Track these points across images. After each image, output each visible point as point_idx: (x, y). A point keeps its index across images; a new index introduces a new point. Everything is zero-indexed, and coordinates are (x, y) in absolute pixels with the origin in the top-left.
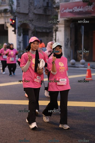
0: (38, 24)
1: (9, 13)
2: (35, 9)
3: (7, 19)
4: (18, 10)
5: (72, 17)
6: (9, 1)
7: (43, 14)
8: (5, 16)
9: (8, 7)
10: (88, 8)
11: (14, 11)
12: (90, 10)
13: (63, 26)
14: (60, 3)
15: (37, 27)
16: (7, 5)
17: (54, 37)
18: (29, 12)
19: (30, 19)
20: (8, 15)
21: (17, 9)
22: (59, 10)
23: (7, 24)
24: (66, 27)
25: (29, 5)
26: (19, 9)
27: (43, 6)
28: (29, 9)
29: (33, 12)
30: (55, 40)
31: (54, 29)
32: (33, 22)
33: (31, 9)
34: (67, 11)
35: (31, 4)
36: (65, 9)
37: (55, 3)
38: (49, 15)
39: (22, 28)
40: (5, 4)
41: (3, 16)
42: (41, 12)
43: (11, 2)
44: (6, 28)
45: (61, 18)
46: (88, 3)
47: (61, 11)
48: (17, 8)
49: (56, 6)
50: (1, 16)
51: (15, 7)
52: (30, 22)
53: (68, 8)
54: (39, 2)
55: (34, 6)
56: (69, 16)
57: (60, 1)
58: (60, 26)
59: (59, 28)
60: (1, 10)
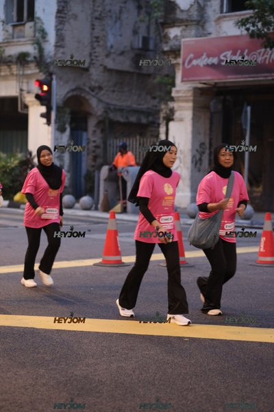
0: (116, 100)
1: (32, 65)
2: (107, 56)
3: (28, 83)
4: (58, 58)
5: (216, 81)
6: (35, 31)
7: (131, 70)
8: (21, 73)
9: (30, 49)
10: (263, 55)
11: (49, 60)
12: (271, 61)
13: (190, 105)
14: (183, 40)
15: (112, 107)
16: (28, 42)
17: (163, 136)
18: (91, 63)
19: (93, 83)
20: (29, 72)
21: (55, 54)
22: (180, 60)
23: (24, 98)
24: (199, 109)
25: (92, 42)
26: (63, 53)
27: (132, 49)
28: (91, 55)
29: (101, 65)
31: (162, 115)
32: (102, 92)
33: (97, 54)
34: (203, 61)
35: (98, 42)
36: (198, 56)
37: (169, 38)
38: (149, 75)
39: (68, 110)
40: (22, 40)
41: (15, 73)
42: (125, 64)
43: (39, 33)
44: (21, 109)
45: (182, 81)
46: (265, 39)
47: (184, 63)
48: (56, 49)
49: (171, 47)
50: (8, 73)
51: (50, 47)
52: (93, 94)
53: (205, 54)
54: (120, 37)
55: (106, 47)
56: (209, 78)
57: (184, 33)
58: (179, 107)
59: (176, 111)
60: (10, 56)
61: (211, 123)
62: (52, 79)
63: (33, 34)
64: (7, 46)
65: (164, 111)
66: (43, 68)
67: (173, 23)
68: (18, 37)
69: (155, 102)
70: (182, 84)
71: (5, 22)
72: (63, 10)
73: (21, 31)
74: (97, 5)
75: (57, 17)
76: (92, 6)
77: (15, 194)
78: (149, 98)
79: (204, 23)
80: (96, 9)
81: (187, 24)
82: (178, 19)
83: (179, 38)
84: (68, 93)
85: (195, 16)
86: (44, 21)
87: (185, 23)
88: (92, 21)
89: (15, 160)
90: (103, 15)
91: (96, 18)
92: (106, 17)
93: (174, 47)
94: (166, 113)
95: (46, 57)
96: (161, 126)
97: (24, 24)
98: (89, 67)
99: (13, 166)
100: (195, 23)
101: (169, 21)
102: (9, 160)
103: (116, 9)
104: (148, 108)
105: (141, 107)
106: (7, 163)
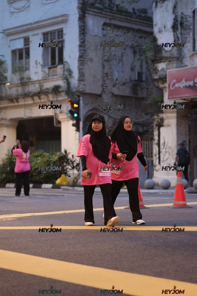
1: (63, 94)
2: (114, 86)
4: (81, 88)
5: (193, 97)
6: (64, 71)
7: (131, 95)
8: (55, 99)
9: (61, 83)
11: (74, 90)
13: (175, 115)
14: (168, 70)
16: (59, 79)
17: (156, 138)
18: (103, 91)
20: (61, 99)
21: (78, 86)
22: (167, 85)
23: (58, 116)
24: (181, 117)
25: (103, 77)
26: (84, 85)
27: (131, 80)
28: (103, 85)
29: (110, 92)
30: (159, 144)
31: (155, 123)
32: (112, 111)
33: (107, 85)
34: (182, 84)
35: (108, 77)
36: (179, 81)
37: (158, 70)
38: (143, 99)
39: (88, 124)
40: (55, 77)
41: (51, 99)
42: (127, 91)
43: (67, 72)
44: (56, 124)
45: (169, 98)
47: (169, 86)
48: (79, 82)
49: (160, 76)
50: (46, 100)
51: (74, 81)
52: (105, 112)
53: (184, 79)
54: (123, 73)
55: (113, 80)
56: (187, 95)
57: (168, 66)
58: (167, 117)
59: (165, 120)
60: (47, 89)
61: (190, 127)
62: (80, 100)
63: (62, 73)
64: (45, 82)
65: (156, 120)
66: (70, 95)
67: (161, 60)
68: (52, 76)
69: (148, 117)
70: (168, 101)
71: (43, 66)
72: (83, 56)
73: (54, 71)
74: (106, 51)
75: (79, 61)
76: (102, 53)
77: (57, 179)
78: (143, 114)
79: (182, 59)
80: (105, 54)
81: (169, 60)
82: (164, 57)
83: (165, 70)
84: (88, 112)
85: (175, 54)
86: (70, 63)
87: (169, 59)
88: (103, 62)
89: (56, 156)
90: (110, 58)
91: (105, 61)
92: (112, 59)
93: (161, 76)
94: (158, 121)
95: (72, 88)
96: (155, 131)
97: (56, 67)
98: (102, 94)
99: (54, 160)
100: (176, 59)
101: (157, 59)
102: (51, 157)
103: (119, 54)
104: (143, 121)
105: (138, 120)
106: (50, 158)
